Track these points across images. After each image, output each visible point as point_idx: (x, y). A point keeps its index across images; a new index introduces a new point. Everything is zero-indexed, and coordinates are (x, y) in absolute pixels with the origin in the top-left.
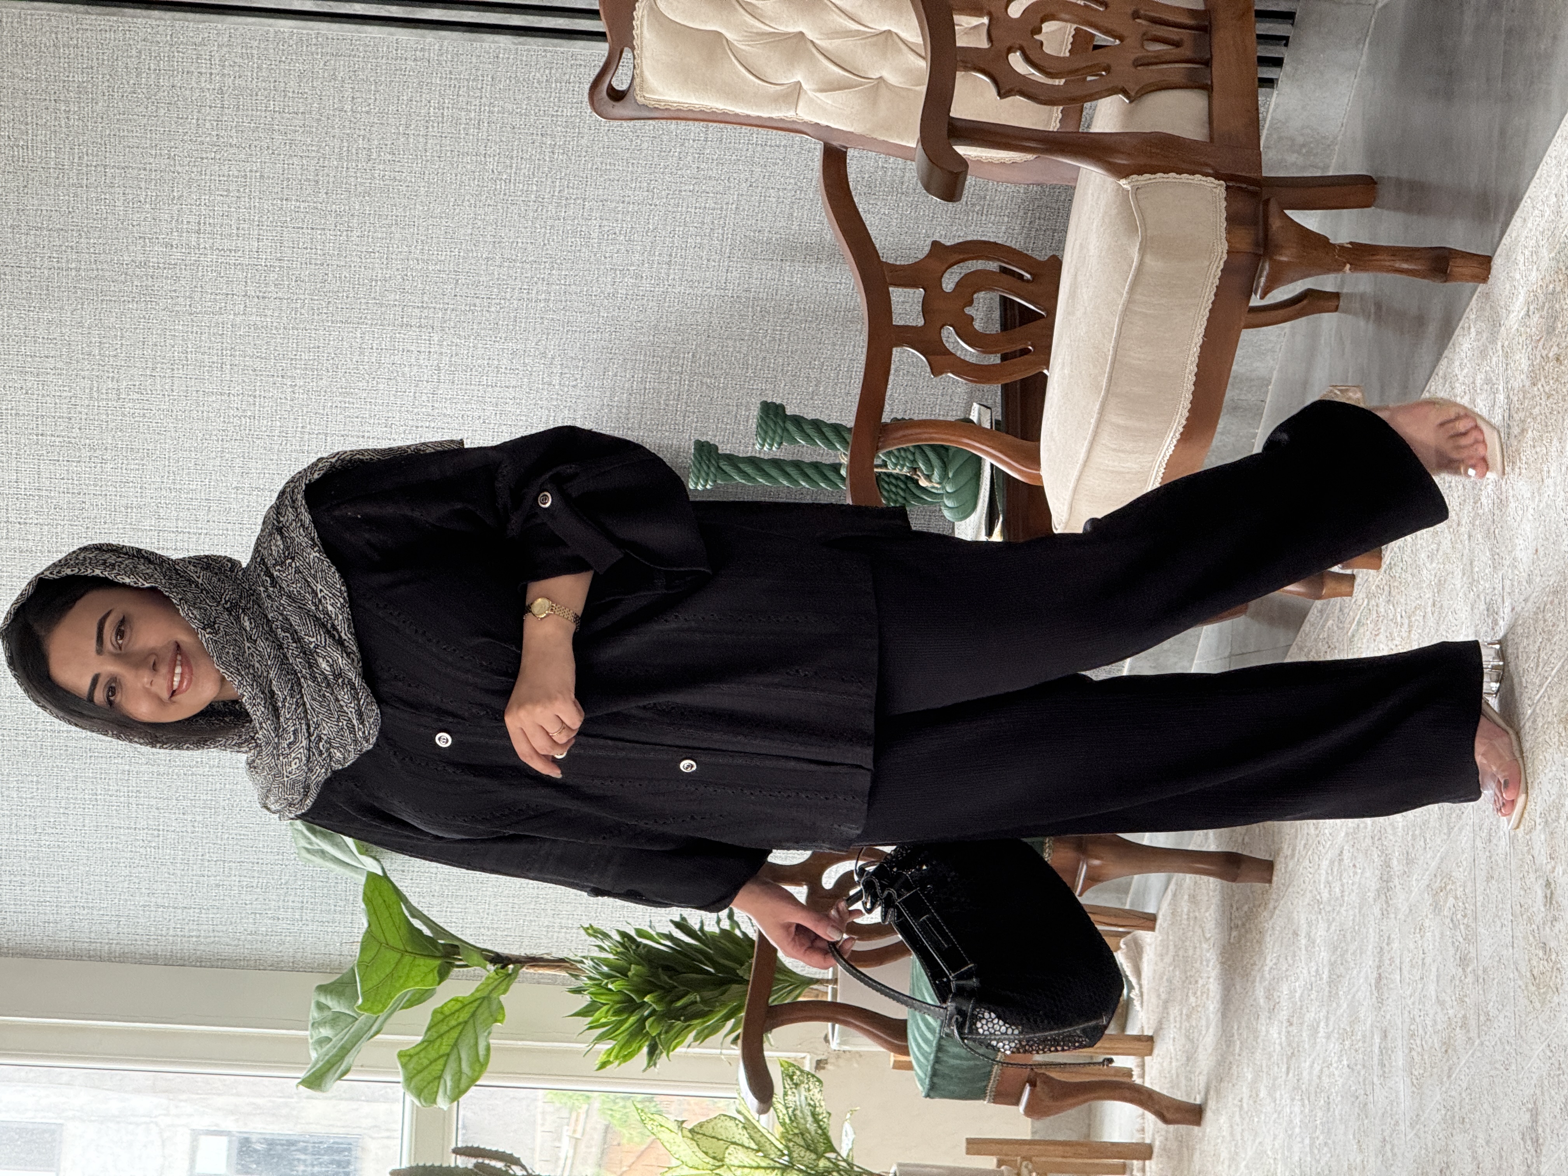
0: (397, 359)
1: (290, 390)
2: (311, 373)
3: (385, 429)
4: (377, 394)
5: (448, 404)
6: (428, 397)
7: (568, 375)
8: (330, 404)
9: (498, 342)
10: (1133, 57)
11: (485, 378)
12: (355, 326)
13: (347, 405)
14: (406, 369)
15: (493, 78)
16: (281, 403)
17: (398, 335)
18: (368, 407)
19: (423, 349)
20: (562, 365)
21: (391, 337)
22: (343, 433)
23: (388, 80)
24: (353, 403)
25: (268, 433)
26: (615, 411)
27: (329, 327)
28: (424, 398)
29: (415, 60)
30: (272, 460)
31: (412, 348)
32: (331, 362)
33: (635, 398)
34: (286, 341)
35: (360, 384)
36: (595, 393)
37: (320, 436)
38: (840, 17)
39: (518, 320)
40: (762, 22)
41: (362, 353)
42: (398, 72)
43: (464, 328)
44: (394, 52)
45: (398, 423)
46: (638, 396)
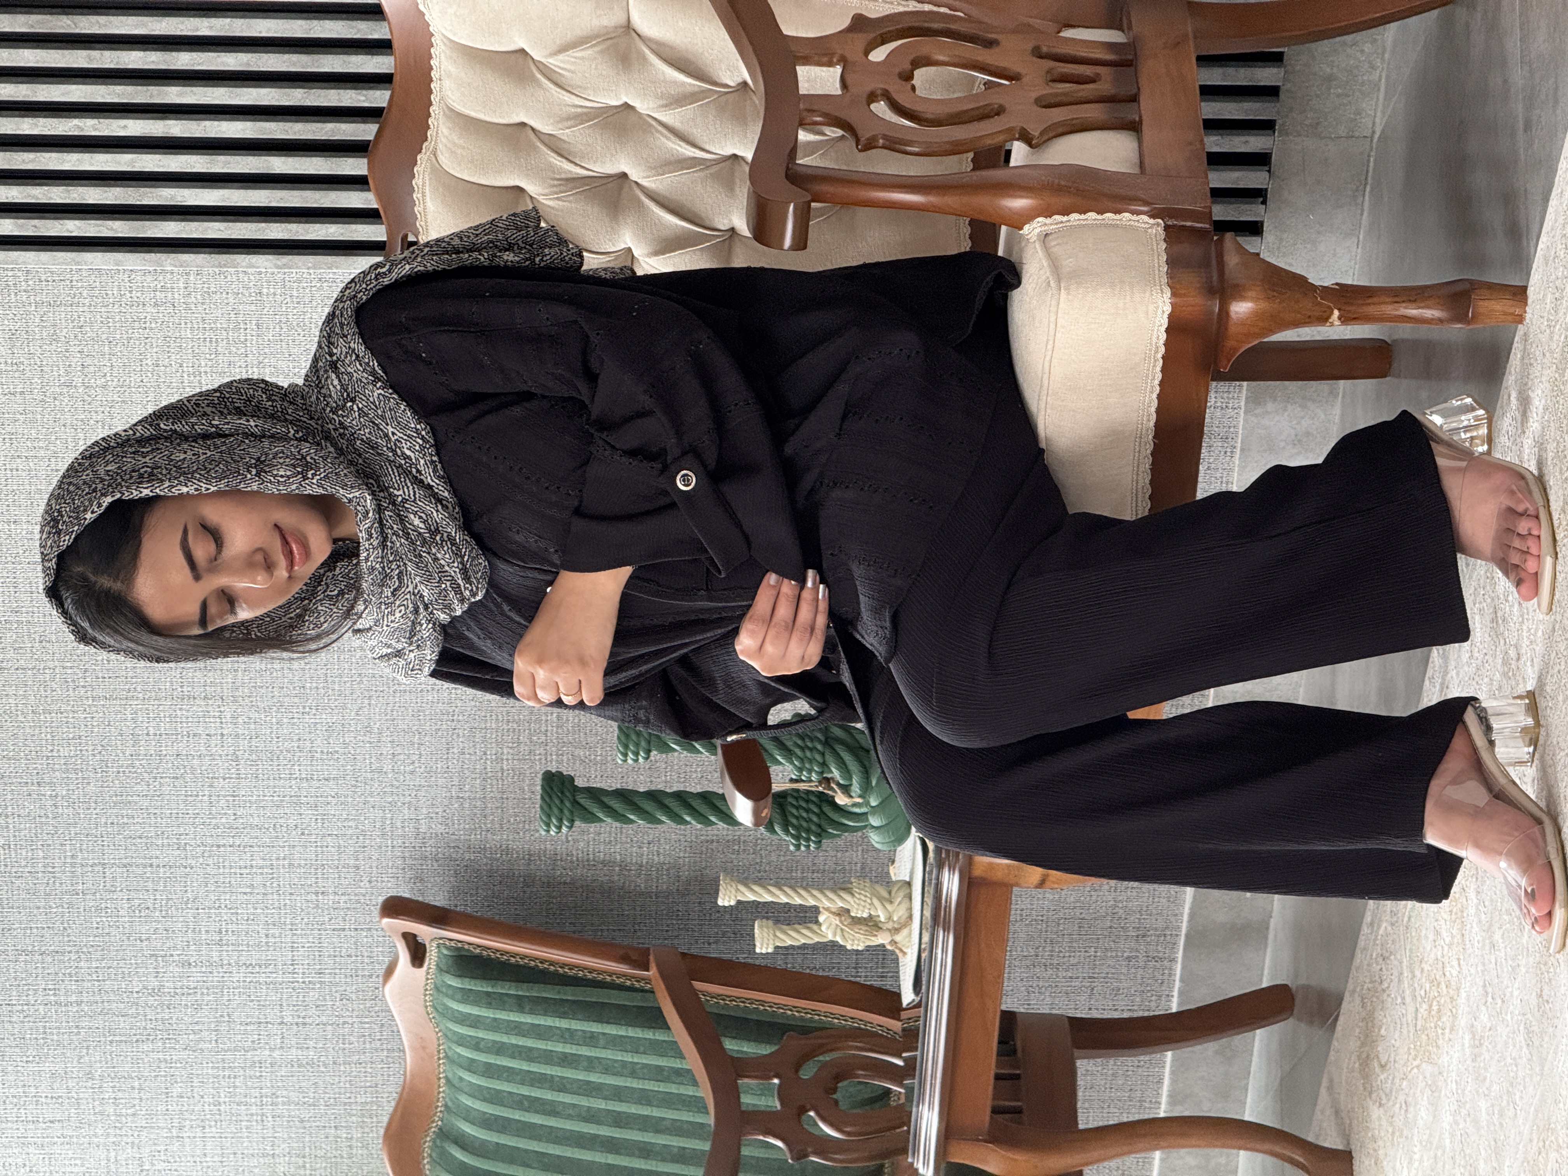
0: (181, 747)
1: (50, 803)
2: (74, 776)
3: (178, 852)
4: (163, 800)
5: (253, 810)
6: (228, 801)
7: (402, 757)
8: (103, 820)
9: (308, 713)
10: (1034, 95)
11: (296, 768)
12: (124, 702)
13: (125, 820)
14: (195, 762)
15: (258, 325)
16: (41, 823)
17: (179, 713)
18: (153, 821)
19: (213, 732)
20: (392, 742)
21: (170, 716)
22: (124, 861)
23: (125, 336)
24: (133, 817)
25: (29, 869)
26: (467, 806)
27: (89, 706)
28: (223, 803)
29: (156, 305)
30: (39, 908)
31: (200, 731)
32: (98, 758)
33: (491, 784)
34: (37, 731)
35: (138, 788)
36: (441, 782)
37: (96, 869)
38: (668, 138)
39: (330, 679)
40: (572, 162)
41: (136, 743)
42: (136, 324)
43: (261, 697)
44: (128, 295)
45: (192, 843)
46: (495, 782)
